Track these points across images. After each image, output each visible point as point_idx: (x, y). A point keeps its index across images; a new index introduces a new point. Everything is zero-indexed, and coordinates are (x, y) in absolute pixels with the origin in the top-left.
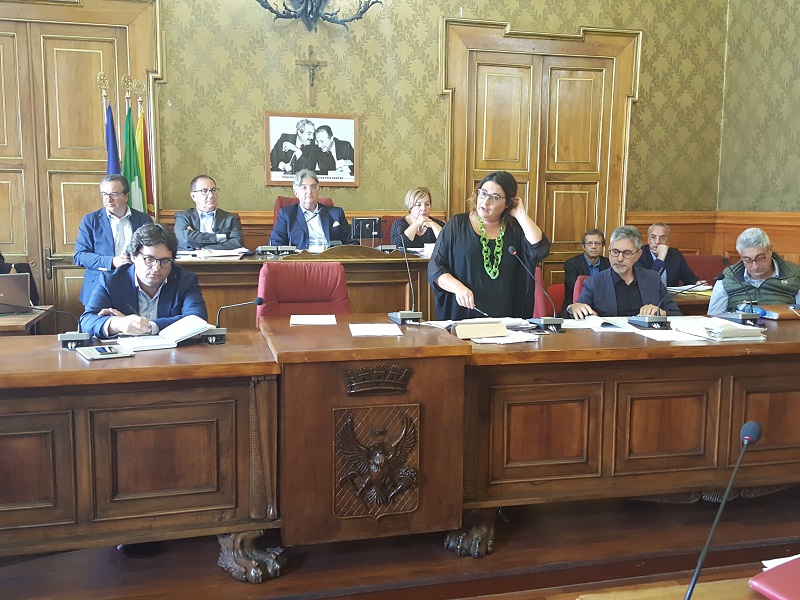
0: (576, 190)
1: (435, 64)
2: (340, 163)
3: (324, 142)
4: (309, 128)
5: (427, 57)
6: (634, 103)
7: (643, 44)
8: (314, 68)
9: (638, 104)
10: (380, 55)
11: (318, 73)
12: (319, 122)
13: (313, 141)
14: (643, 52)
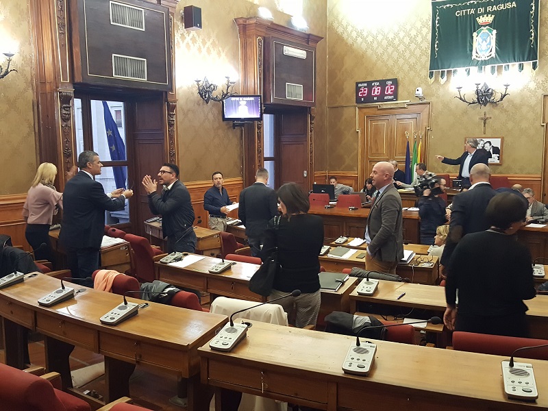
2: (493, 155)
3: (488, 147)
4: (482, 142)
5: (536, 111)
10: (514, 112)
11: (487, 121)
12: (486, 140)
13: (483, 147)
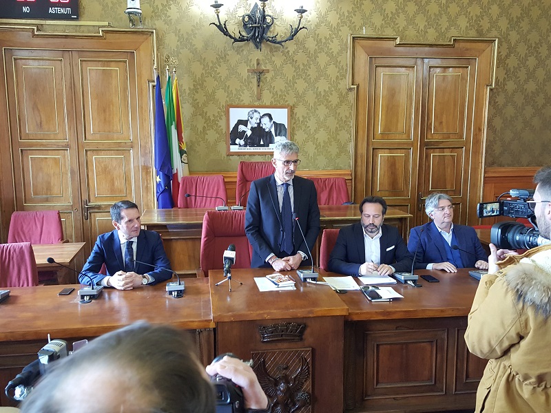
0: (447, 153)
1: (345, 68)
2: (277, 139)
3: (267, 125)
4: (256, 116)
5: (340, 63)
6: (491, 90)
7: (498, 47)
8: (260, 74)
9: (495, 91)
10: (306, 63)
11: (263, 77)
13: (259, 124)
14: (498, 53)
